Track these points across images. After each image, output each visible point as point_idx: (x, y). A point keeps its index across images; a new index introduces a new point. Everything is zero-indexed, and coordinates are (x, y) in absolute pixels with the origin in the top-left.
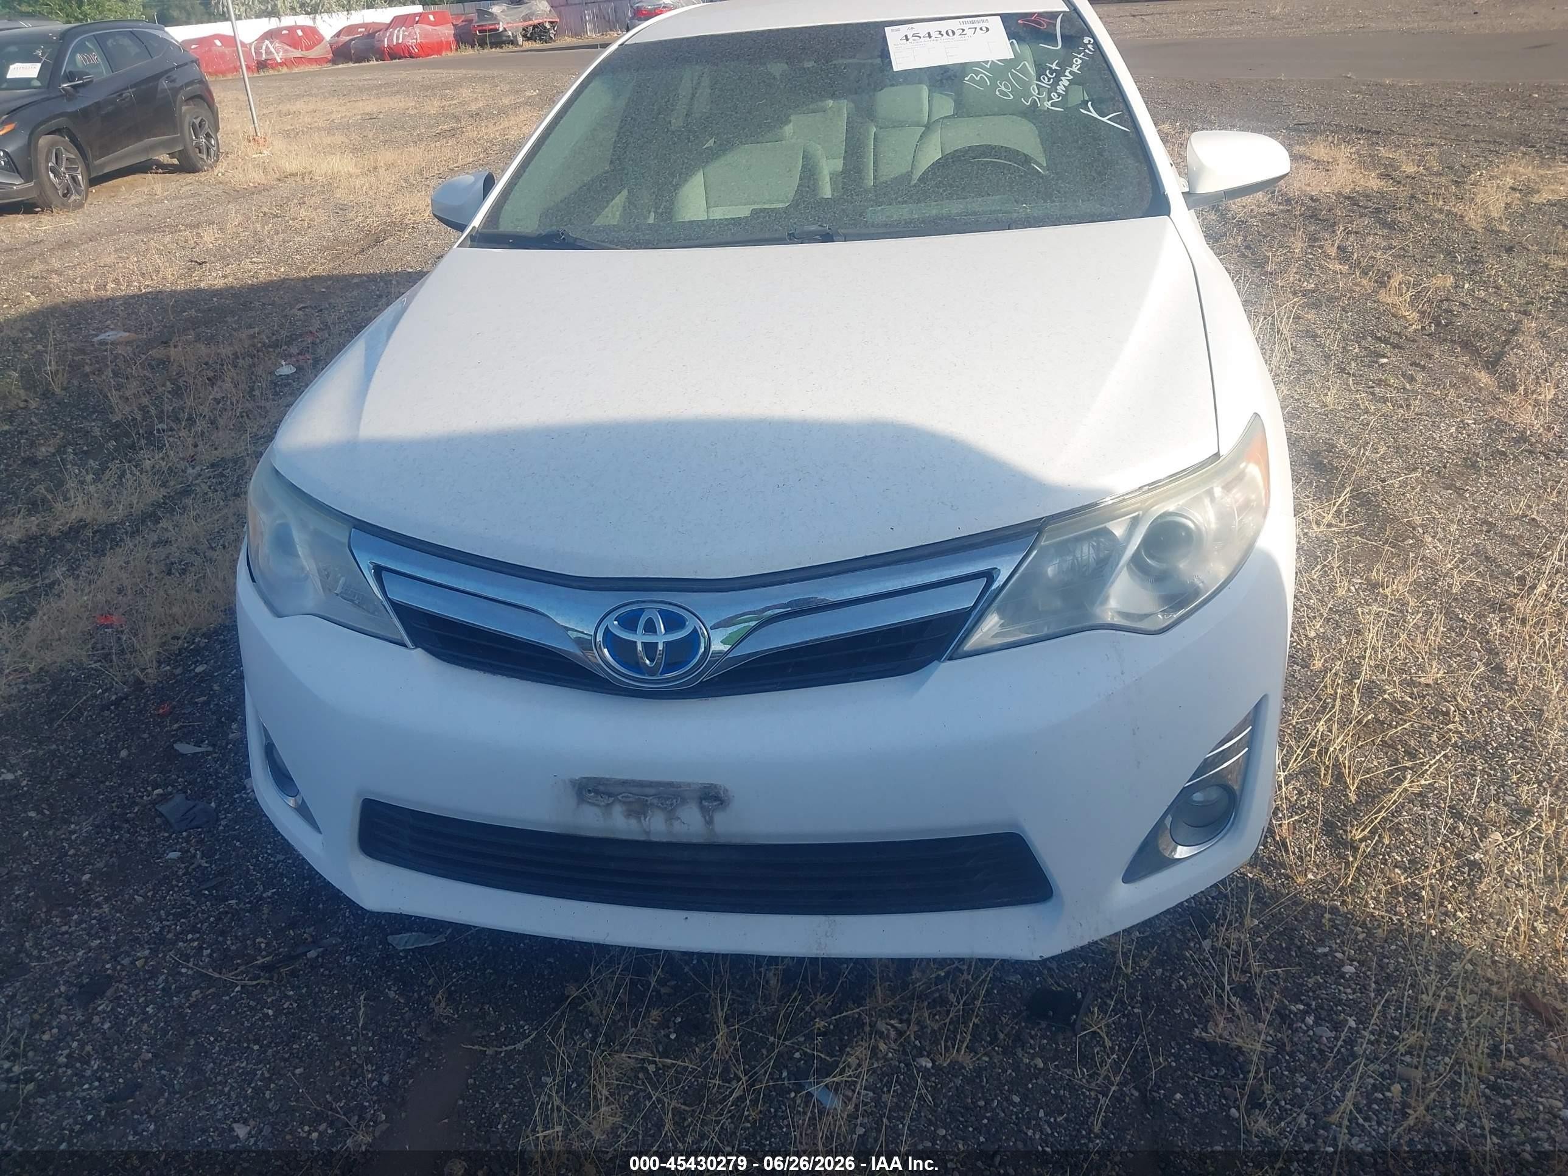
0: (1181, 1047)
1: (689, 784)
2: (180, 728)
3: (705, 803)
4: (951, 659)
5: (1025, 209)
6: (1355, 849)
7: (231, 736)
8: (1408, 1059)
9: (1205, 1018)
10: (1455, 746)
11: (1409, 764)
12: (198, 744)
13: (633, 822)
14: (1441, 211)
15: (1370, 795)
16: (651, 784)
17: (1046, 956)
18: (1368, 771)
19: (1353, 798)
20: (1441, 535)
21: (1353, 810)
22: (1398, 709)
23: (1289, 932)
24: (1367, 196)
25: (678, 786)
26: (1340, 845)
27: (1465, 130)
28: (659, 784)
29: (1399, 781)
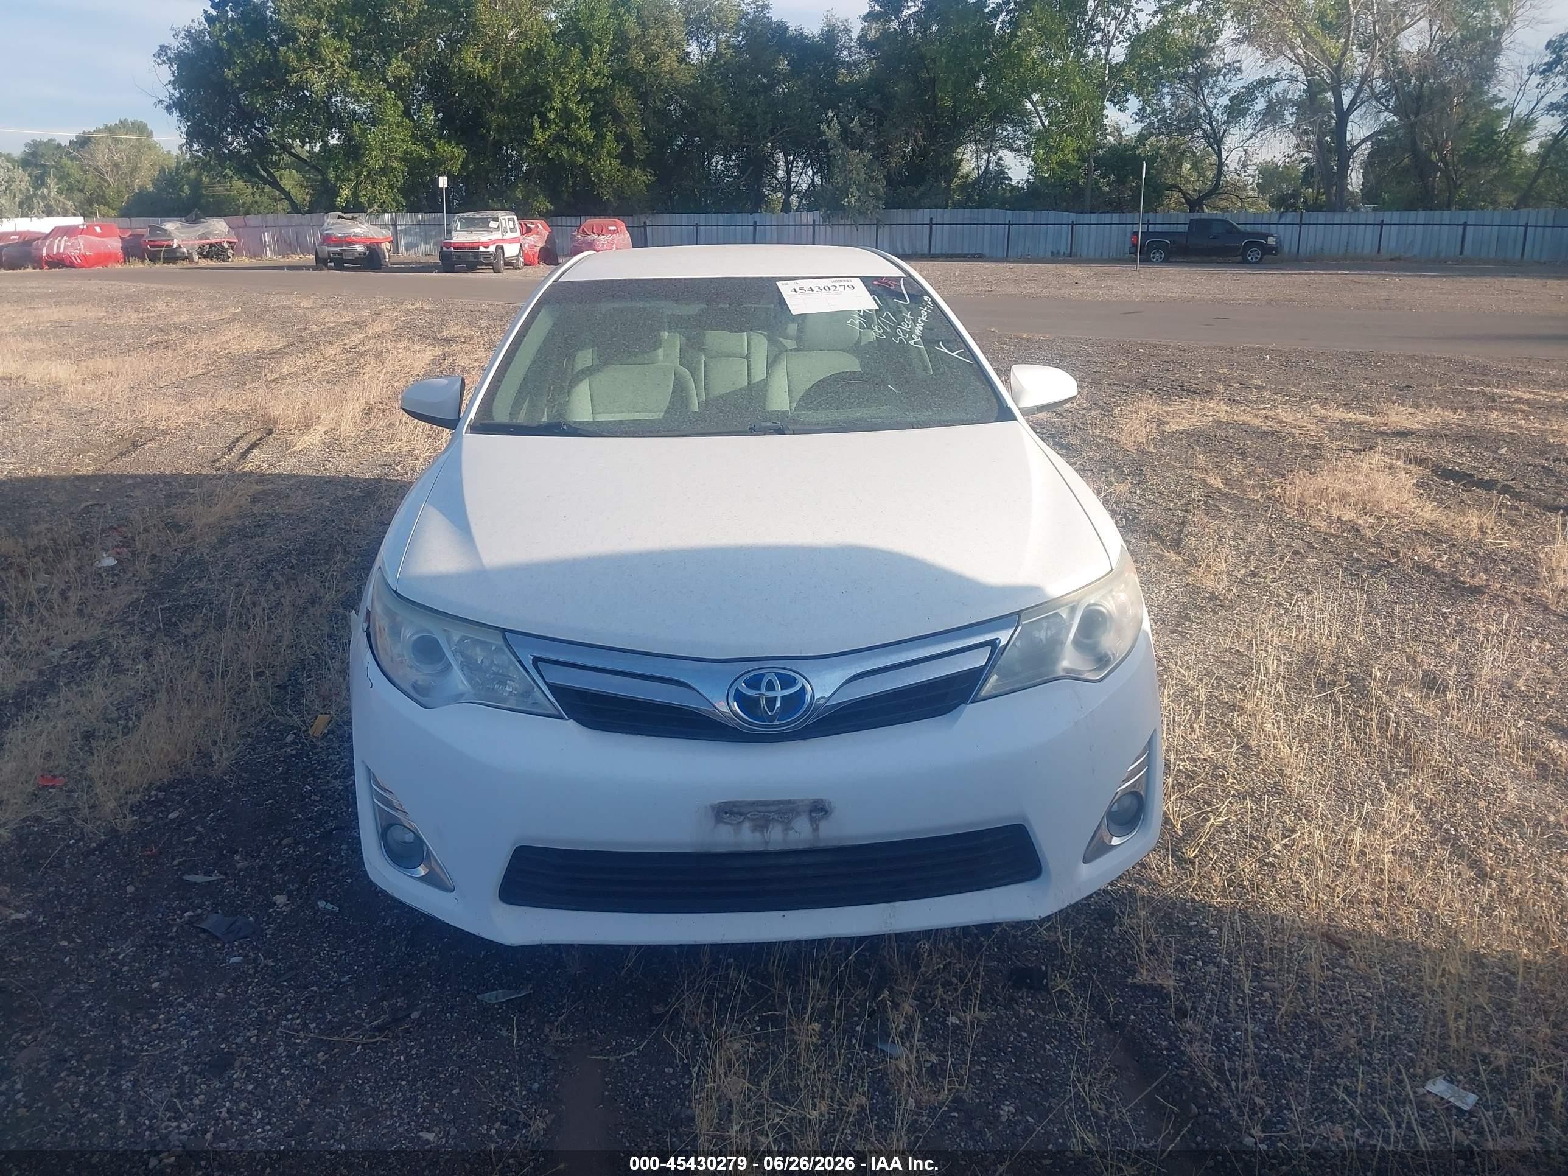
0: (1122, 991)
1: (803, 801)
2: (180, 864)
3: (814, 815)
4: (972, 702)
5: (911, 417)
6: (1193, 863)
7: (238, 866)
8: (1268, 977)
9: (1133, 972)
10: (1234, 796)
11: (1209, 809)
12: (208, 873)
13: (758, 835)
14: (1100, 437)
15: (1191, 830)
16: (774, 803)
17: (1043, 916)
18: (1184, 815)
19: (1181, 833)
20: (1180, 663)
21: (1181, 839)
22: (1190, 776)
23: (1168, 915)
24: (1040, 425)
25: (794, 802)
26: (1181, 861)
27: (1097, 376)
28: (780, 802)
29: (1207, 820)
